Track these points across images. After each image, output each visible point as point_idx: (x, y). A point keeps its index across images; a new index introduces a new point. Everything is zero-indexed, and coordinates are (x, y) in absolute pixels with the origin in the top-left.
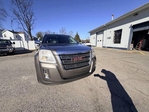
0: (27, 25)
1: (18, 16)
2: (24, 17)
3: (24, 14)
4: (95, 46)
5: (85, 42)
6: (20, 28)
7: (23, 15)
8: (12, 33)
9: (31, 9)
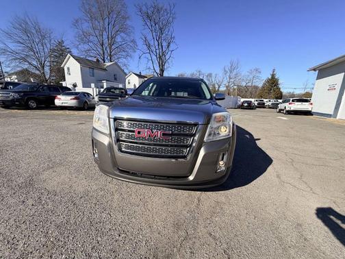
0: (159, 63)
1: (149, 47)
2: (157, 47)
3: (158, 41)
4: (329, 116)
5: (288, 101)
6: (149, 68)
7: (156, 43)
8: (137, 78)
9: (171, 29)
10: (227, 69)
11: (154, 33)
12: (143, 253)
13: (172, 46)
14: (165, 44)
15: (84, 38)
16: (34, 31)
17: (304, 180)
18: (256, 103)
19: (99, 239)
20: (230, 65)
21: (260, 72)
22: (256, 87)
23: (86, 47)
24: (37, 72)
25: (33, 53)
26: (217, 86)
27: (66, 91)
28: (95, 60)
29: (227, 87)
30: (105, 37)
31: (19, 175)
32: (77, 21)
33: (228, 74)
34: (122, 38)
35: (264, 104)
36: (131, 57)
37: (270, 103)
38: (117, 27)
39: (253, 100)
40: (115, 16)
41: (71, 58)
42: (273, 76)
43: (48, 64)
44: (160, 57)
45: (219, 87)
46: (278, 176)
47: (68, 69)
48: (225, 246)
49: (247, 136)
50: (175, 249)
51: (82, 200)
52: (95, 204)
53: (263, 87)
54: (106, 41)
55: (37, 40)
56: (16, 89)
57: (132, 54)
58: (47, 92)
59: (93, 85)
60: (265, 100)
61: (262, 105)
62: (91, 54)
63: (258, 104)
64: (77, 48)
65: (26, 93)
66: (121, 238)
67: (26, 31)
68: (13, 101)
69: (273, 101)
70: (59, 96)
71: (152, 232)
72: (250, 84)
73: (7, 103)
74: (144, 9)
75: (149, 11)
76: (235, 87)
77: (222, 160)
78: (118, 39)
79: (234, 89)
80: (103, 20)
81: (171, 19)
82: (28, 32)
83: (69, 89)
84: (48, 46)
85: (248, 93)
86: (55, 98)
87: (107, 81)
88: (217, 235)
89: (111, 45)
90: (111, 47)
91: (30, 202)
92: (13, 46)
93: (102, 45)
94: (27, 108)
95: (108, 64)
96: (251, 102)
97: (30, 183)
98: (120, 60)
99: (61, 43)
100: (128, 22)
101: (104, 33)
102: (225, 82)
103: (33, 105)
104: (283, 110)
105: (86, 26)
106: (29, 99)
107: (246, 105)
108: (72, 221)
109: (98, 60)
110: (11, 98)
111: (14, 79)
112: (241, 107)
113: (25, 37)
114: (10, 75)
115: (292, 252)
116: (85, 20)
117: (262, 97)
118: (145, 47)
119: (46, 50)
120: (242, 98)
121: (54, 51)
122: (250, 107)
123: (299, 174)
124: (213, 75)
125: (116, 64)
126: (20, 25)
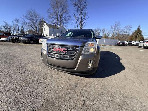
0: (80, 25)
1: (76, 18)
3: (80, 15)
10: (113, 27)
11: (78, 12)
12: (51, 94)
13: (86, 17)
14: (83, 16)
15: (51, 16)
16: (34, 15)
17: (139, 79)
18: (127, 43)
19: (38, 87)
20: (114, 25)
21: (131, 27)
22: (128, 35)
23: (51, 20)
24: (34, 30)
25: (33, 23)
26: (107, 35)
27: (43, 37)
28: (54, 25)
29: (112, 35)
30: (58, 15)
31: (21, 64)
32: (48, 10)
33: (113, 29)
34: (65, 15)
35: (132, 43)
36: (68, 23)
37: (135, 43)
38: (63, 11)
39: (125, 41)
40: (62, 6)
41: (46, 24)
42: (139, 29)
43: (38, 27)
44: (80, 23)
45: (108, 35)
46: (125, 76)
47: (45, 29)
48: (85, 98)
49: (117, 57)
50: (64, 96)
51: (37, 74)
52: (41, 76)
53: (132, 35)
54: (59, 17)
55: (35, 18)
56: (27, 36)
57: (69, 21)
58: (37, 38)
59: (53, 35)
60: (132, 42)
61: (130, 44)
62: (53, 23)
63: (129, 43)
64: (48, 20)
65: (29, 38)
66: (45, 88)
67: (31, 15)
68: (26, 41)
69: (137, 42)
70: (40, 39)
71: (57, 88)
72: (125, 34)
73: (24, 41)
74: (74, 1)
75: (76, 3)
76: (117, 35)
77: (90, 63)
78: (64, 16)
79: (116, 36)
80: (58, 8)
81: (86, 5)
82: (32, 15)
83: (44, 37)
84: (38, 20)
85: (124, 38)
86: (39, 40)
87: (58, 33)
88: (83, 94)
89: (61, 18)
90: (60, 20)
91: (21, 73)
92: (27, 21)
93: (57, 19)
94: (30, 43)
95: (59, 26)
96: (124, 42)
97: (23, 67)
98: (64, 25)
99: (43, 19)
100: (68, 8)
101: (58, 14)
102: (112, 33)
103: (32, 42)
104: (142, 46)
105: (52, 12)
106: (30, 40)
107: (121, 43)
108: (32, 80)
109: (55, 25)
110: (25, 39)
111: (27, 33)
112: (119, 44)
113: (31, 18)
114: (26, 32)
115: (117, 107)
116: (51, 9)
117: (131, 40)
118: (74, 18)
119: (37, 22)
120: (120, 40)
121: (40, 22)
122: (123, 44)
123: (137, 76)
124: (106, 30)
125: (62, 26)
126: (29, 13)
